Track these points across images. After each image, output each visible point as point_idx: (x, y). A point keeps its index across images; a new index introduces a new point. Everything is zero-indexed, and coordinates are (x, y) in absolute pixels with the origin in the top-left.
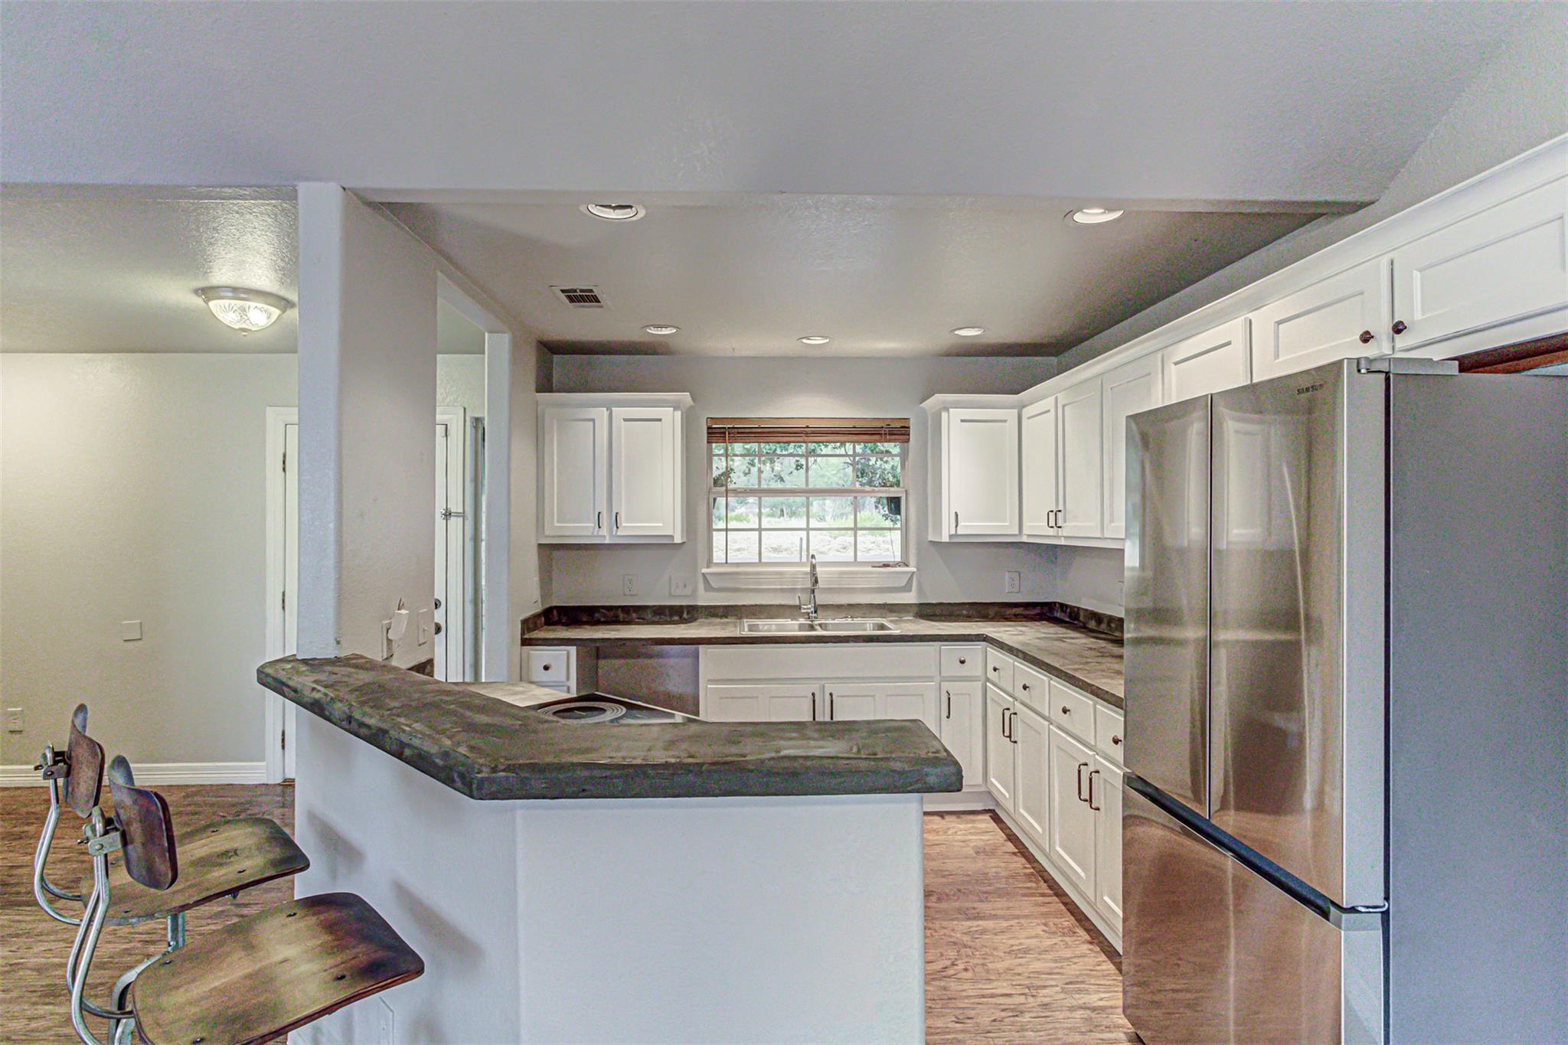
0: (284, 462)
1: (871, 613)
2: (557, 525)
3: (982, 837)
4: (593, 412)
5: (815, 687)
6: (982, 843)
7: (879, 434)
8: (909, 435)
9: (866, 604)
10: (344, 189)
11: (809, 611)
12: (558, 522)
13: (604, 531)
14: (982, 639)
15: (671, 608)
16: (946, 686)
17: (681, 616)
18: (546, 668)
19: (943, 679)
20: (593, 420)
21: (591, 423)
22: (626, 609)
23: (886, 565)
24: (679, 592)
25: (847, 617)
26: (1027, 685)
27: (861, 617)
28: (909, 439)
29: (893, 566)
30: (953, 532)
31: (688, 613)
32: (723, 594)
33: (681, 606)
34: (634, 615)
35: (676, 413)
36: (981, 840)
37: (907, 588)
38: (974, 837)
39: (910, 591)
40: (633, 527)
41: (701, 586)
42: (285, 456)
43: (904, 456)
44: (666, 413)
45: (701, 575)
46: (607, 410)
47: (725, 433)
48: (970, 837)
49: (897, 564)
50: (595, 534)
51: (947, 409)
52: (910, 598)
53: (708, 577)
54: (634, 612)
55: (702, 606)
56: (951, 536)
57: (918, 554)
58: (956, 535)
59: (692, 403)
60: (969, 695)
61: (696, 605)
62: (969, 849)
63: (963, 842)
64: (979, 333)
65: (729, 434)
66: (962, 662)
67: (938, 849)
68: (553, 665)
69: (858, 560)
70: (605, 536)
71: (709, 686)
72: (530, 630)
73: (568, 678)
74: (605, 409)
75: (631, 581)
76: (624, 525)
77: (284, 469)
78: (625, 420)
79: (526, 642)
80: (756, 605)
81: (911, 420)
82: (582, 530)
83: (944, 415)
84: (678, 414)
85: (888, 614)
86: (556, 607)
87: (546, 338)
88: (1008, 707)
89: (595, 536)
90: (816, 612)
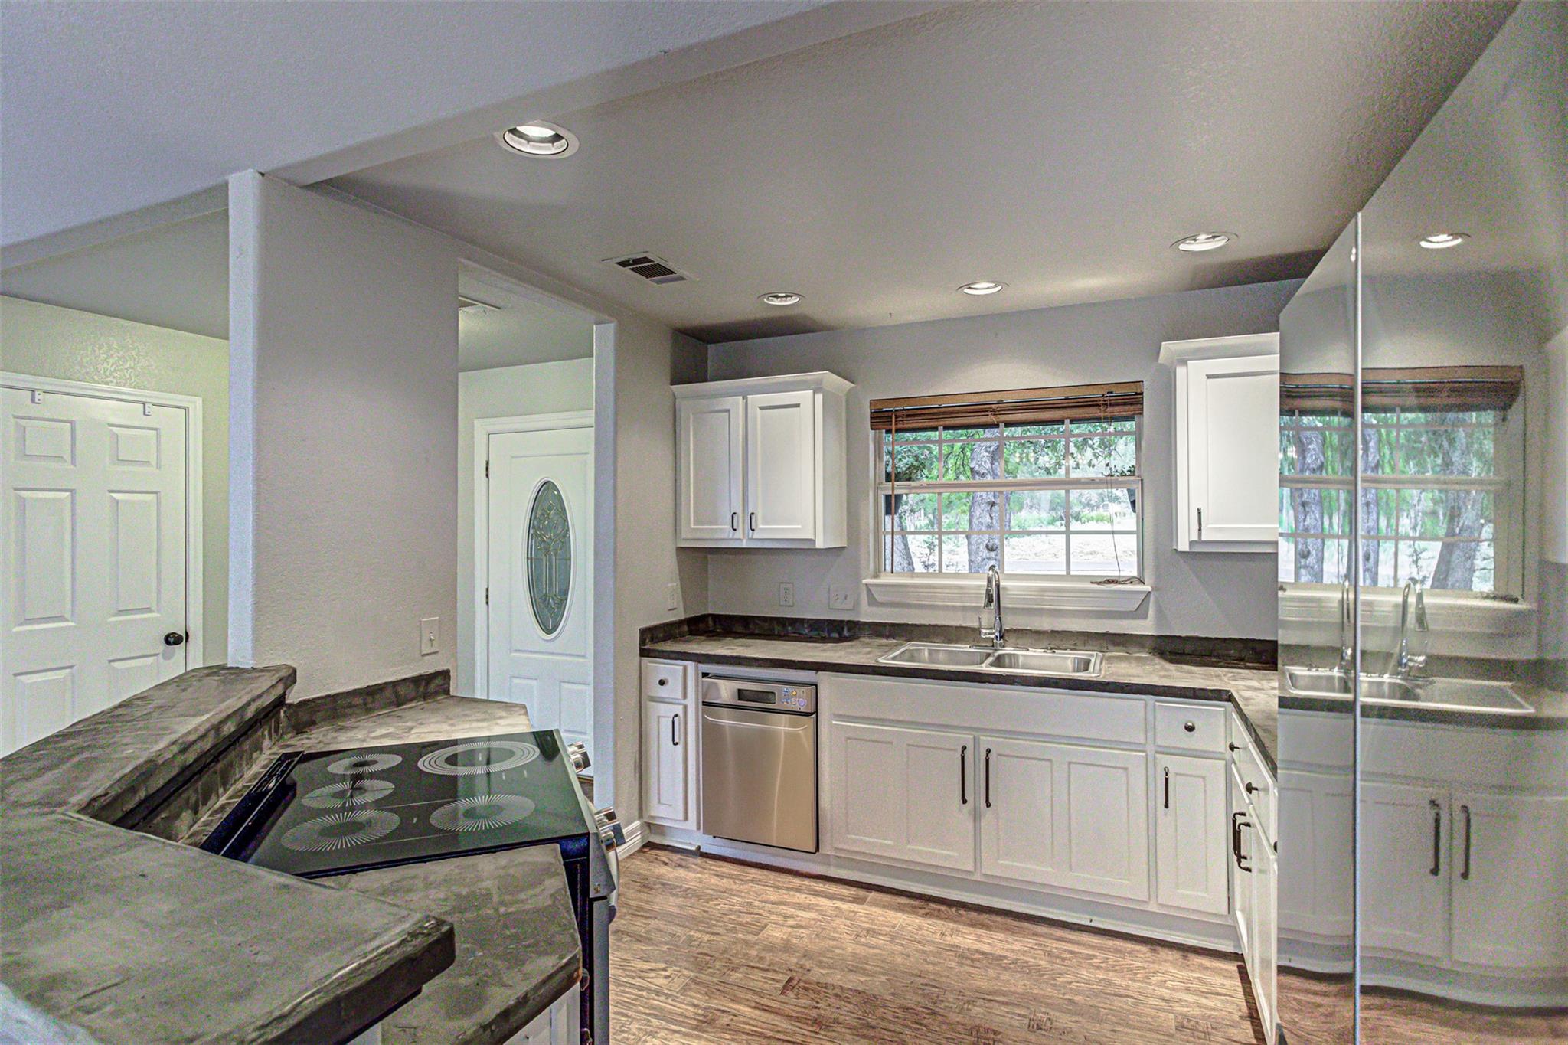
0: (487, 469)
1: (1085, 645)
2: (692, 527)
3: (1204, 1001)
4: (727, 402)
5: (967, 738)
6: (1197, 1012)
7: (1097, 405)
8: (1142, 404)
9: (1078, 632)
10: (263, 174)
11: (993, 636)
12: (695, 525)
13: (739, 534)
14: (1225, 697)
15: (830, 622)
16: (1165, 761)
17: (840, 633)
18: (662, 683)
19: (1159, 749)
20: (728, 411)
21: (727, 414)
22: (782, 622)
23: (1109, 581)
24: (838, 605)
25: (1047, 649)
26: (1254, 786)
27: (1071, 650)
28: (1142, 409)
29: (1124, 583)
30: (1195, 538)
31: (849, 630)
32: (889, 610)
33: (842, 621)
34: (790, 628)
35: (817, 396)
36: (1199, 1005)
37: (1140, 613)
38: (1191, 998)
39: (1146, 617)
40: (771, 530)
41: (864, 597)
42: (488, 463)
43: (1138, 436)
44: (804, 396)
45: (864, 588)
46: (743, 398)
47: (891, 417)
48: (1184, 996)
49: (1129, 580)
50: (731, 537)
51: (1184, 362)
52: (1146, 627)
53: (870, 588)
54: (790, 625)
55: (865, 623)
56: (1192, 543)
57: (1157, 567)
58: (1200, 542)
59: (849, 385)
60: (1204, 778)
61: (859, 622)
62: (1171, 1016)
63: (1168, 1001)
64: (1222, 243)
65: (896, 417)
66: (1190, 729)
67: (1117, 1003)
68: (670, 680)
69: (1072, 573)
70: (741, 539)
71: (834, 722)
72: (653, 640)
73: (685, 696)
74: (741, 397)
75: (787, 591)
76: (761, 527)
77: (487, 476)
78: (761, 408)
79: (644, 653)
80: (930, 625)
81: (1145, 383)
82: (721, 534)
83: (1180, 371)
84: (819, 397)
85: (1111, 648)
86: (709, 615)
87: (679, 325)
88: (1243, 810)
89: (731, 539)
90: (1001, 638)
